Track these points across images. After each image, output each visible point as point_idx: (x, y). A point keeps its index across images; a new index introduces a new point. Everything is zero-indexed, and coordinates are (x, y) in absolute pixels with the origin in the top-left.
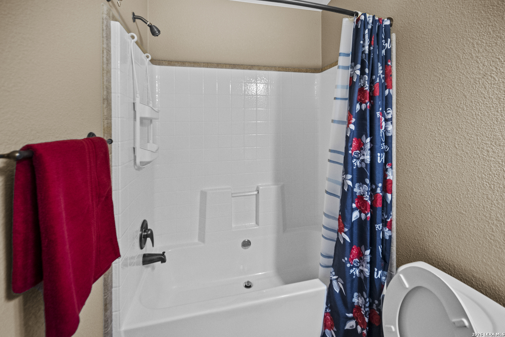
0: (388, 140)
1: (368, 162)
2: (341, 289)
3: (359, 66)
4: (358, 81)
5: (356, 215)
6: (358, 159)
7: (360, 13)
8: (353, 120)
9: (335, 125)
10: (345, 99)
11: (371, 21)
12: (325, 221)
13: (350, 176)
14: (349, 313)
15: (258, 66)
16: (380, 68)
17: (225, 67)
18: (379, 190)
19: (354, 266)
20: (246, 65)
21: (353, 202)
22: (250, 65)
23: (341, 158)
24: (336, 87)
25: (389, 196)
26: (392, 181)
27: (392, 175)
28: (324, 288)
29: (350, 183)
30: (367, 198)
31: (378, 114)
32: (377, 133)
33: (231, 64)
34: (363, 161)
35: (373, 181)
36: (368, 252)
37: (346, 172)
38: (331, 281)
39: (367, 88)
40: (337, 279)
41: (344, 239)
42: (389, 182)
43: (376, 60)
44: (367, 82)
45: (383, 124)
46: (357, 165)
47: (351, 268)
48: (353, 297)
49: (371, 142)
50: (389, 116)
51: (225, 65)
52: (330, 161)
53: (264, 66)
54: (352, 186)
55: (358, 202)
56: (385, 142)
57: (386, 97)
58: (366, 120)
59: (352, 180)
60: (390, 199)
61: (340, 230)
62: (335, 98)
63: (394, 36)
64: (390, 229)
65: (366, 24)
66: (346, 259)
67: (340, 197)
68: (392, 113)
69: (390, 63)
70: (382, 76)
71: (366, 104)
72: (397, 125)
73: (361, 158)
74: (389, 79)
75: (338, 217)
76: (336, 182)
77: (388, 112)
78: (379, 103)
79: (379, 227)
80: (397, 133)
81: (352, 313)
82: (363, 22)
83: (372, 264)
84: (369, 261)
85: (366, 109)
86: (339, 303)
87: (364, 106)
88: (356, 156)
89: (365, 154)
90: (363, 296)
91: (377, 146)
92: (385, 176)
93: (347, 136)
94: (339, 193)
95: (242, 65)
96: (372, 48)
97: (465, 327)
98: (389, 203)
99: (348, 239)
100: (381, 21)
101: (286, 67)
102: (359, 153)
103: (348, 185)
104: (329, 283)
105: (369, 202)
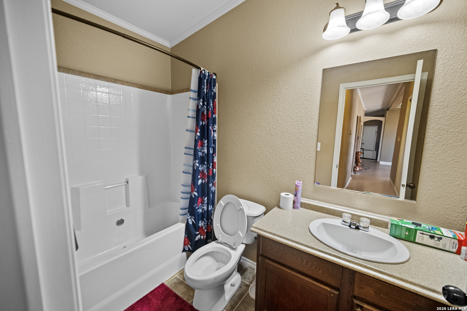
0: (214, 141)
1: (206, 153)
2: (193, 222)
3: (202, 100)
4: (201, 109)
5: (200, 182)
6: (201, 152)
7: (202, 69)
8: (199, 130)
9: (188, 133)
10: (194, 118)
11: (207, 75)
12: (183, 189)
13: (197, 161)
14: (197, 232)
15: (121, 81)
16: (211, 103)
17: (88, 76)
18: (211, 167)
19: (199, 208)
20: (111, 78)
21: (199, 175)
22: (114, 79)
23: (192, 152)
24: (189, 110)
25: (214, 170)
26: (216, 162)
27: (216, 160)
28: (183, 226)
29: (197, 165)
30: (205, 172)
31: (210, 127)
32: (210, 138)
33: (95, 75)
34: (204, 152)
35: (208, 163)
36: (206, 198)
37: (195, 159)
38: (188, 220)
39: (206, 113)
40: (190, 218)
41: (195, 195)
42: (215, 163)
43: (209, 98)
44: (205, 110)
45: (212, 132)
46: (200, 155)
47: (198, 209)
48: (199, 223)
49: (207, 142)
50: (215, 129)
51: (88, 74)
52: (185, 154)
53: (127, 82)
54: (198, 166)
55: (201, 175)
56: (213, 143)
57: (214, 118)
58: (205, 131)
59: (198, 163)
60: (215, 172)
61: (192, 191)
62: (188, 117)
63: (217, 84)
64: (215, 187)
65: (205, 76)
66: (196, 205)
67: (192, 174)
68: (216, 127)
69: (215, 100)
70: (212, 107)
71: (205, 122)
72: (218, 134)
73: (202, 151)
74: (215, 109)
75: (190, 185)
76: (189, 166)
77: (215, 126)
78: (211, 121)
79: (211, 185)
80: (218, 138)
81: (198, 231)
82: (204, 75)
83: (208, 204)
84: (206, 203)
85: (205, 124)
86: (192, 229)
87: (204, 123)
88: (200, 150)
89: (205, 149)
90: (203, 220)
91: (210, 145)
92: (213, 160)
93: (195, 139)
94: (191, 172)
95: (106, 77)
96: (208, 91)
97: (241, 209)
98: (214, 173)
99: (196, 194)
100: (212, 76)
101: (145, 86)
102: (201, 149)
103: (197, 166)
104: (186, 221)
105: (207, 173)
